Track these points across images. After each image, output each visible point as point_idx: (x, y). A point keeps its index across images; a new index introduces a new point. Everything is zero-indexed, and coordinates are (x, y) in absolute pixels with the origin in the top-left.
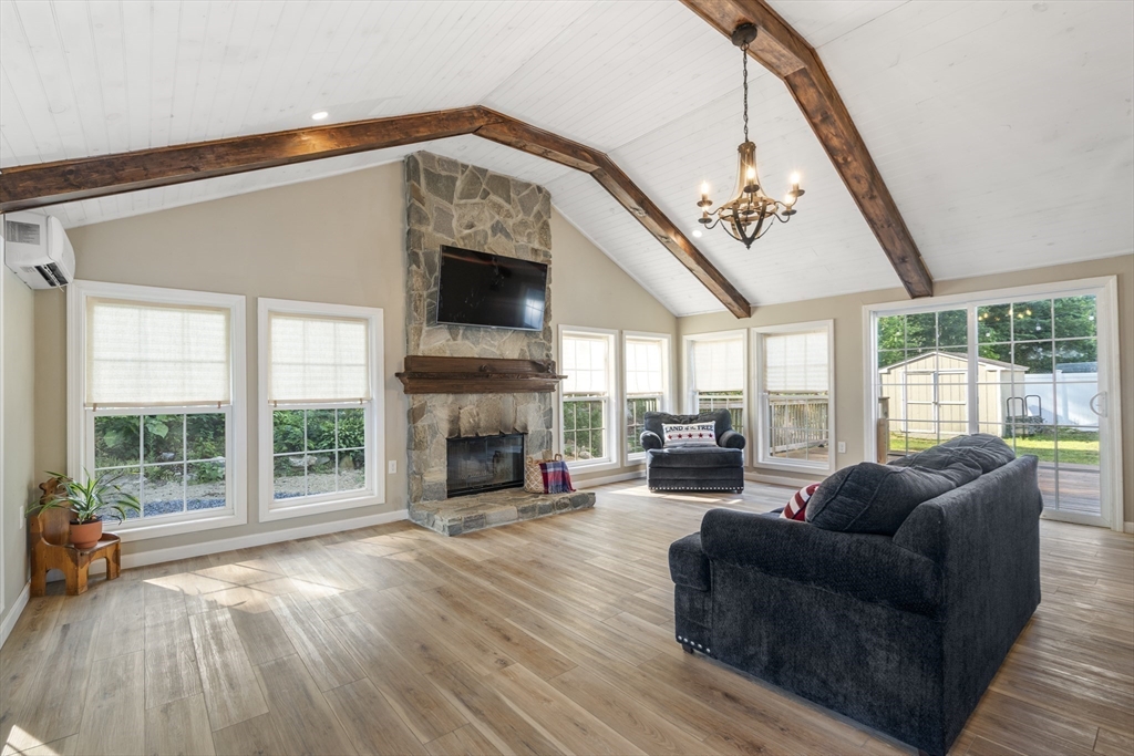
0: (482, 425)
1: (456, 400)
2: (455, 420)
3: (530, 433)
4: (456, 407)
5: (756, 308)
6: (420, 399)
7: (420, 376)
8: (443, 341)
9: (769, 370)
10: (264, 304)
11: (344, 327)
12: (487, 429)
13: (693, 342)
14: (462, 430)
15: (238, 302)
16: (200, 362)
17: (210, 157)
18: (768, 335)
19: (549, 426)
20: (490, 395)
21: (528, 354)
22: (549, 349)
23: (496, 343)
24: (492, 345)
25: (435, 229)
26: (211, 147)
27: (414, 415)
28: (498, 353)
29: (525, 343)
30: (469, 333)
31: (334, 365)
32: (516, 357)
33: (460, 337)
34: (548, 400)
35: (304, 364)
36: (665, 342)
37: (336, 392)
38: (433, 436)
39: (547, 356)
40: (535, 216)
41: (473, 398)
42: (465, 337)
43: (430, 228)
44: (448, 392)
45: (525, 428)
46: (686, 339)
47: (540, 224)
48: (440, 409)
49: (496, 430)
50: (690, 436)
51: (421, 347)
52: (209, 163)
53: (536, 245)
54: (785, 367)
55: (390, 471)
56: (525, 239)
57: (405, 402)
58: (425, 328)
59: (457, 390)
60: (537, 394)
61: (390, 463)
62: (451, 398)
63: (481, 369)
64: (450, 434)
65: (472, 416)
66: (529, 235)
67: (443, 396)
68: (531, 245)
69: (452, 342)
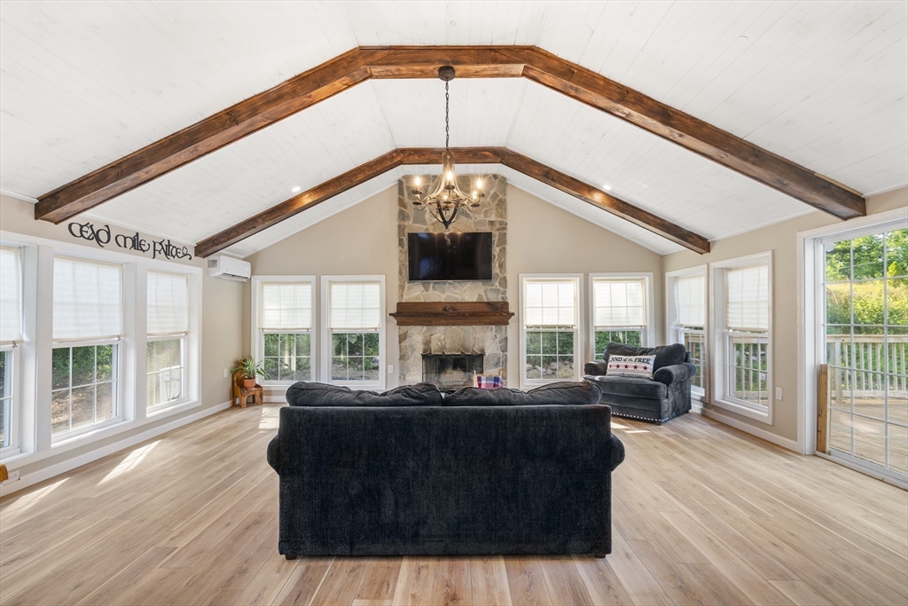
0: (447, 346)
1: (428, 330)
2: (427, 343)
3: (487, 354)
4: (428, 334)
5: (714, 242)
6: (405, 328)
7: (406, 314)
8: (419, 292)
9: (730, 306)
10: (325, 279)
11: (368, 287)
12: (451, 350)
13: (676, 278)
14: (433, 350)
15: (313, 278)
16: (301, 309)
17: (260, 220)
18: (729, 269)
19: (504, 349)
20: (454, 327)
21: (485, 297)
22: (504, 293)
23: (458, 292)
24: (455, 293)
25: (414, 222)
26: (260, 216)
27: (402, 338)
28: (460, 298)
29: (482, 290)
30: (437, 285)
31: (362, 309)
32: (475, 300)
33: (431, 288)
34: (504, 331)
35: (346, 309)
36: (648, 279)
37: (362, 324)
38: (412, 352)
39: (503, 298)
40: (491, 197)
41: (440, 329)
42: (434, 288)
43: (411, 222)
44: (422, 325)
45: (483, 350)
46: (669, 275)
47: (496, 202)
48: (417, 335)
49: (458, 351)
50: (626, 367)
51: (405, 297)
52: (260, 224)
53: (493, 218)
54: (742, 302)
55: (389, 372)
56: (482, 216)
57: (396, 330)
58: (407, 285)
59: (429, 324)
60: (494, 327)
61: (389, 366)
62: (425, 328)
63: (445, 309)
64: (424, 352)
65: (439, 340)
66: (486, 212)
67: (420, 327)
68: (489, 219)
69: (425, 293)
